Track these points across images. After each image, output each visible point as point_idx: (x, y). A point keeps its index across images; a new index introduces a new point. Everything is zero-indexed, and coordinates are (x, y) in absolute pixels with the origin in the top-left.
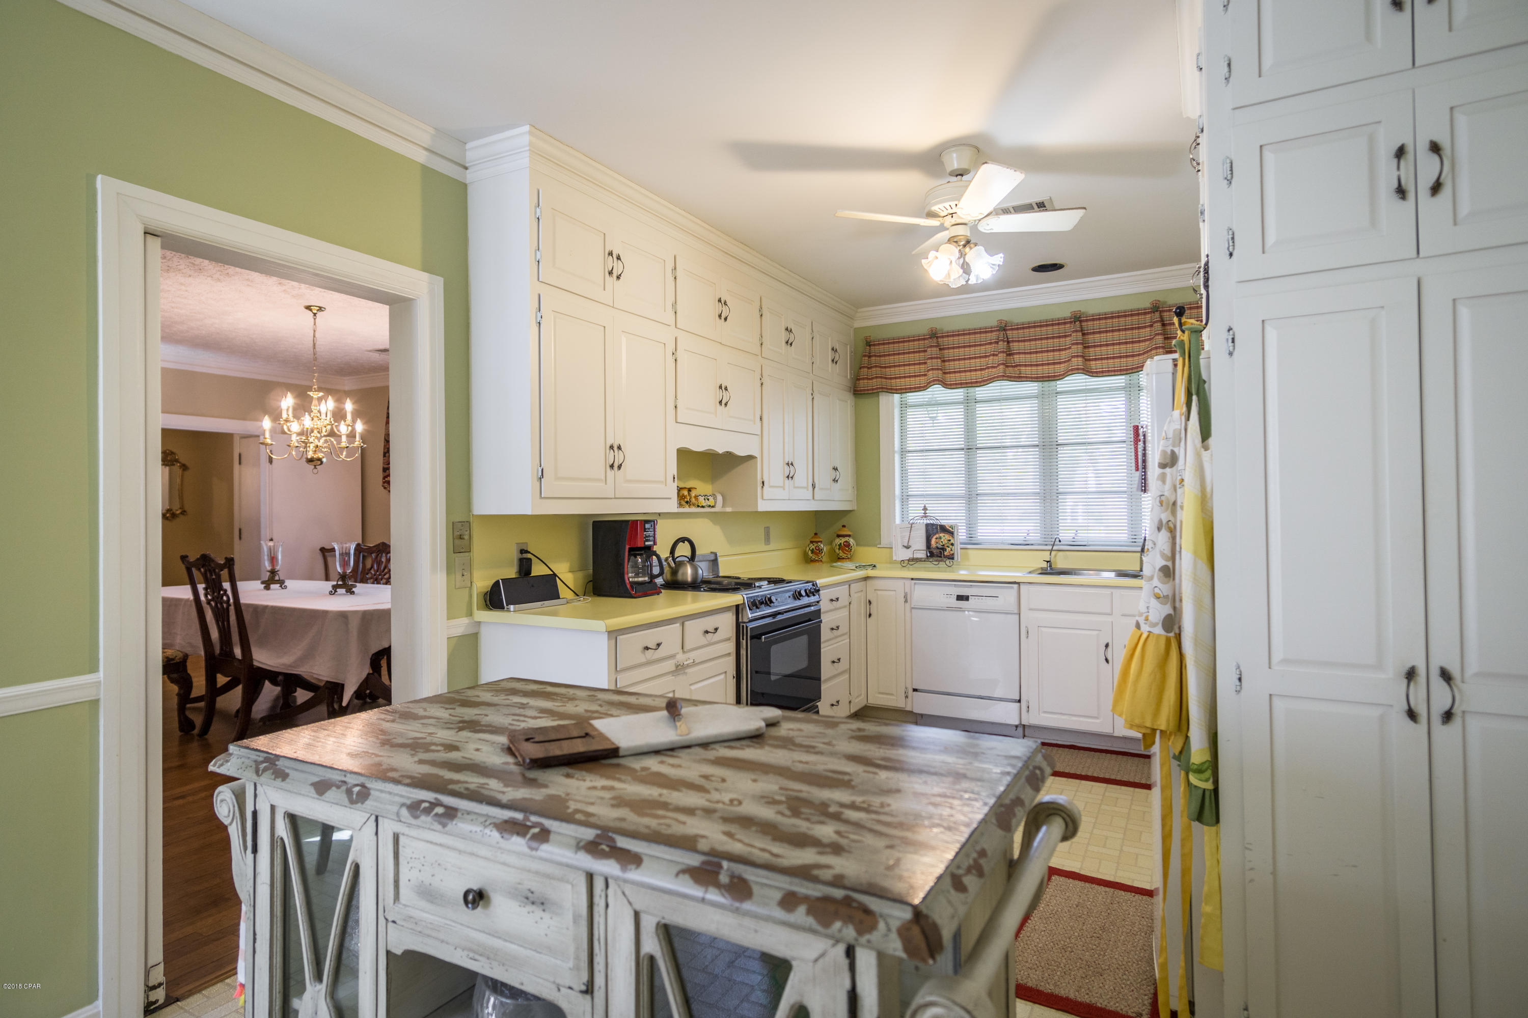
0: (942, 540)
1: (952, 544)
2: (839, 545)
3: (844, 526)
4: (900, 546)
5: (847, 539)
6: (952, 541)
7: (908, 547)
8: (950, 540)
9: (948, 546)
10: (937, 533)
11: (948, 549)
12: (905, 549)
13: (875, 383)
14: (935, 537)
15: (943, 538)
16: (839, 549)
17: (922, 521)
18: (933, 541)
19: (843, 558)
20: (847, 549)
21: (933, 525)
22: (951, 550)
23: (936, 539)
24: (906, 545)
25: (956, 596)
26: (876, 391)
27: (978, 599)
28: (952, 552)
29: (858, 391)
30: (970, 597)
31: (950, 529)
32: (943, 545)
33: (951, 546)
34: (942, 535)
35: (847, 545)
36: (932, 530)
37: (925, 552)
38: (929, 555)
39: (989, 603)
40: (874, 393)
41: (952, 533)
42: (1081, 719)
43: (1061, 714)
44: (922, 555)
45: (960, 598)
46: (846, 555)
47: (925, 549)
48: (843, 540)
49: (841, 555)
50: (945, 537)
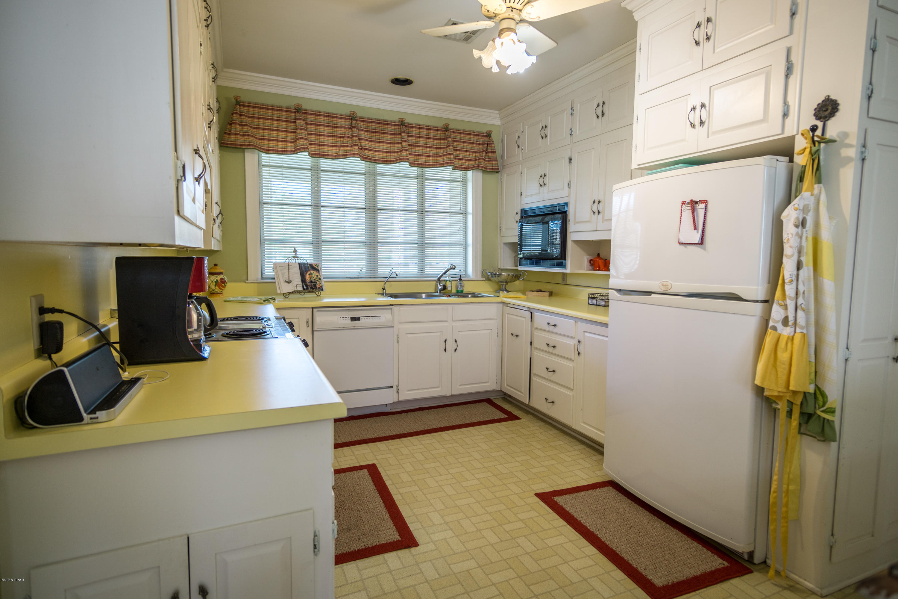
0: (313, 276)
1: (320, 279)
2: (215, 282)
3: (216, 265)
4: (282, 282)
5: (221, 276)
6: (319, 277)
7: (289, 282)
8: (317, 276)
9: (317, 281)
10: (309, 270)
11: (318, 283)
12: (287, 284)
13: (241, 140)
14: (308, 273)
15: (313, 274)
16: (216, 286)
17: (294, 261)
18: (307, 277)
19: (219, 293)
20: (223, 285)
21: (304, 264)
22: (320, 283)
23: (309, 275)
24: (287, 280)
25: (350, 318)
26: (244, 147)
27: (367, 319)
28: (321, 285)
29: (224, 143)
30: (361, 318)
31: (316, 267)
32: (315, 280)
33: (319, 280)
34: (312, 272)
35: (223, 281)
36: (304, 269)
37: (301, 285)
38: (305, 287)
39: (375, 321)
40: (242, 148)
41: (317, 270)
42: (430, 390)
43: (418, 389)
44: (300, 288)
45: (353, 319)
46: (221, 290)
47: (301, 283)
48: (219, 278)
49: (216, 290)
50: (314, 273)
